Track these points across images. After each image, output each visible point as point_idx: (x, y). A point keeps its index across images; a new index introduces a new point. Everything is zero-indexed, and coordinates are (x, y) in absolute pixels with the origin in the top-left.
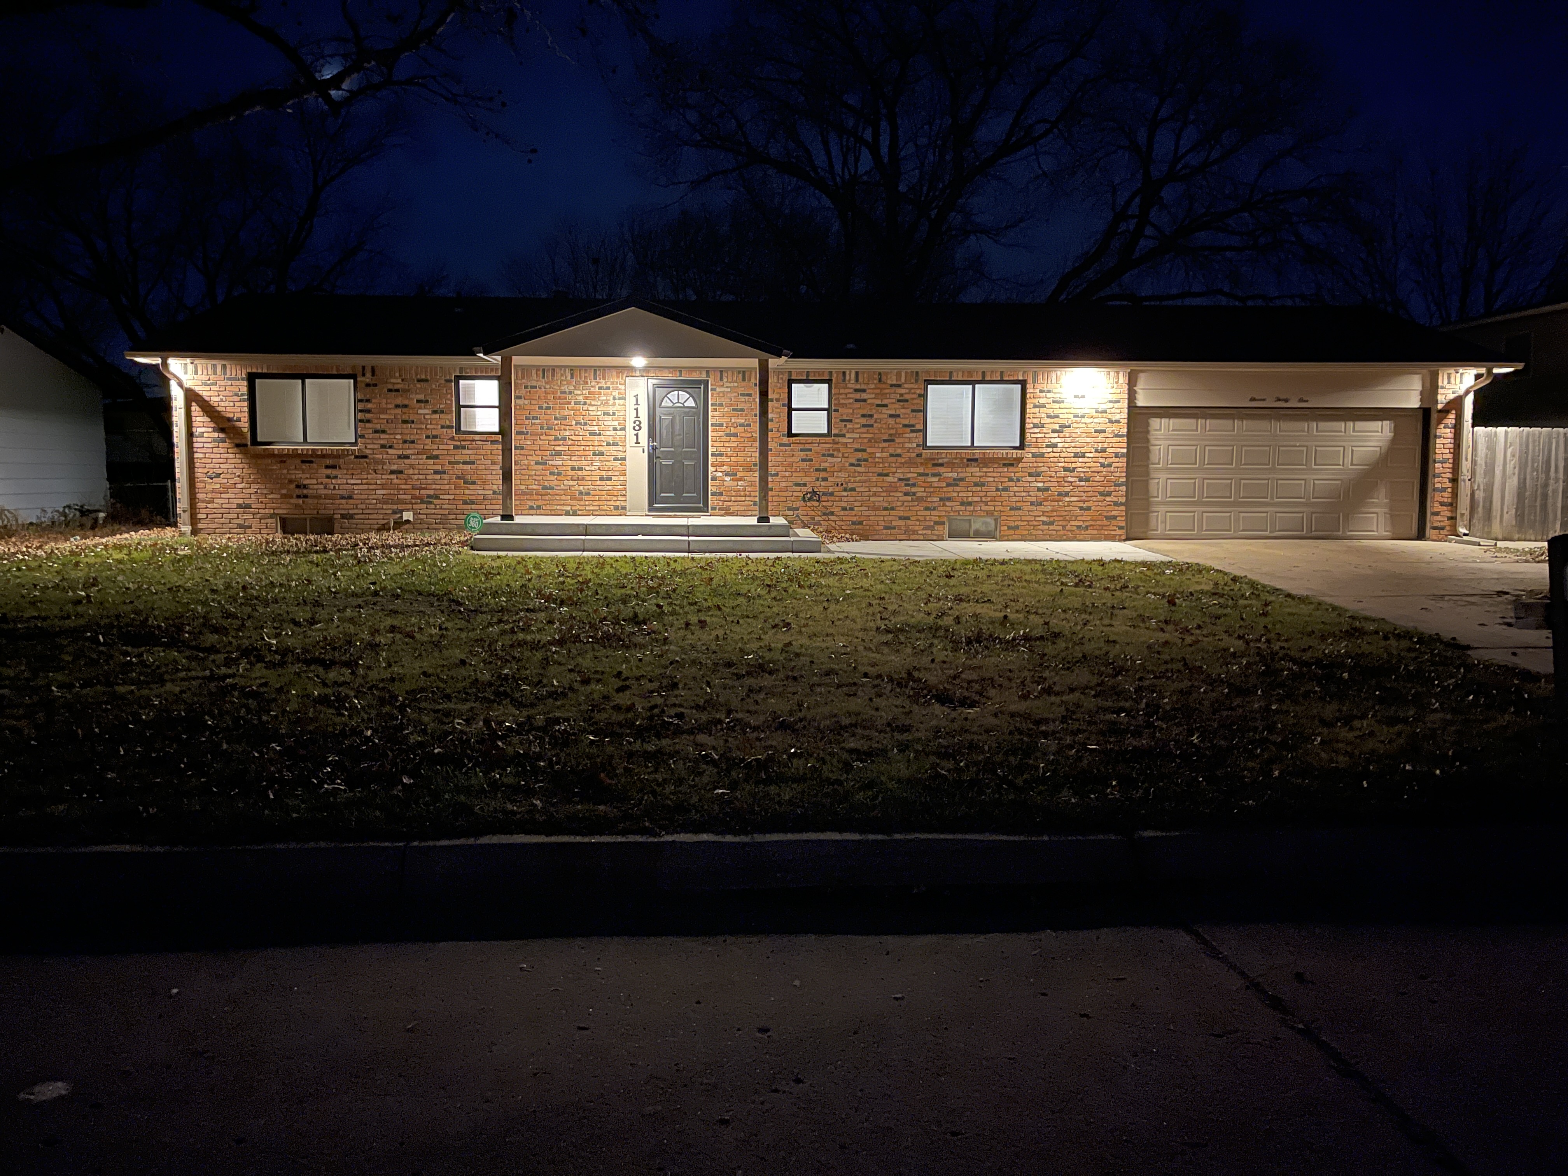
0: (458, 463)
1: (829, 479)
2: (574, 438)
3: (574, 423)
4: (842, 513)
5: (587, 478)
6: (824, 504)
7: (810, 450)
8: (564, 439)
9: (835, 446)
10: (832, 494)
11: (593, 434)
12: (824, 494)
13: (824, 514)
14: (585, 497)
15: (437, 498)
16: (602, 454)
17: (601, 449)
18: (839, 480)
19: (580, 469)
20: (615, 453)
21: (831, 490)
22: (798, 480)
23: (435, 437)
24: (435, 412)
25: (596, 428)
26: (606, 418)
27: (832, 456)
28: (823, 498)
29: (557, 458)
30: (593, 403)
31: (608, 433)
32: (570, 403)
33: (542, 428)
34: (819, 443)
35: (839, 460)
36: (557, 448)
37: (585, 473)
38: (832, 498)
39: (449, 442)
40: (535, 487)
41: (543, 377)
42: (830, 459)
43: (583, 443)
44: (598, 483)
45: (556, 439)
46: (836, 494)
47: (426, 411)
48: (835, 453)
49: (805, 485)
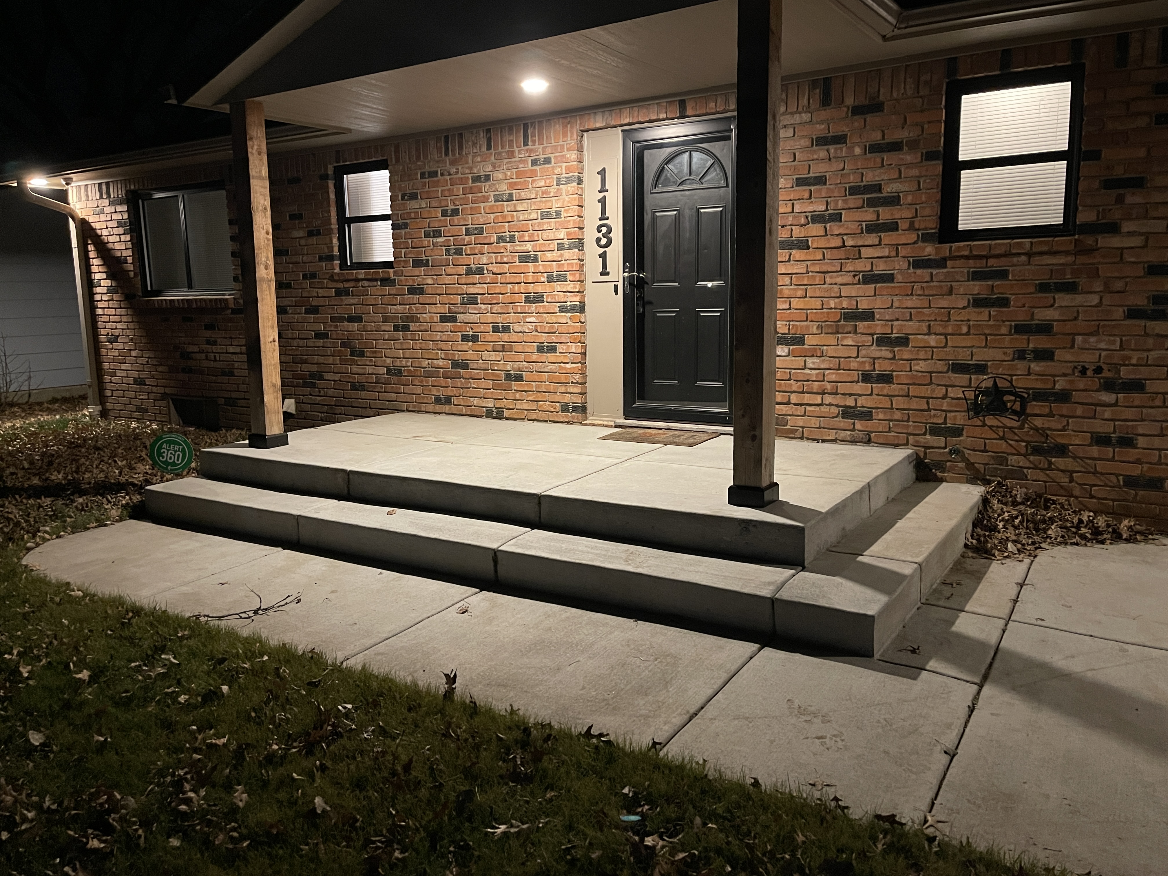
0: (341, 319)
1: (1059, 354)
2: (495, 268)
3: (494, 238)
4: (1095, 451)
5: (518, 347)
6: (1038, 422)
7: (1003, 275)
8: (480, 271)
9: (1082, 259)
10: (1064, 397)
11: (525, 258)
12: (1040, 396)
13: (1037, 451)
14: (515, 385)
15: (321, 378)
16: (538, 299)
17: (539, 288)
18: (1089, 358)
19: (506, 329)
20: (561, 297)
21: (1061, 384)
22: (963, 356)
23: (313, 276)
24: (311, 234)
25: (529, 247)
26: (547, 224)
27: (1070, 288)
28: (1034, 407)
29: (470, 308)
30: (523, 195)
31: (549, 256)
32: (486, 199)
33: (448, 251)
34: (1029, 255)
35: (1095, 299)
36: (472, 290)
37: (514, 337)
38: (1065, 408)
39: (331, 284)
40: (441, 363)
41: (447, 154)
42: (1064, 299)
43: (509, 278)
44: (535, 357)
45: (470, 272)
46: (1076, 396)
47: (301, 233)
48: (1082, 281)
49: (981, 369)
